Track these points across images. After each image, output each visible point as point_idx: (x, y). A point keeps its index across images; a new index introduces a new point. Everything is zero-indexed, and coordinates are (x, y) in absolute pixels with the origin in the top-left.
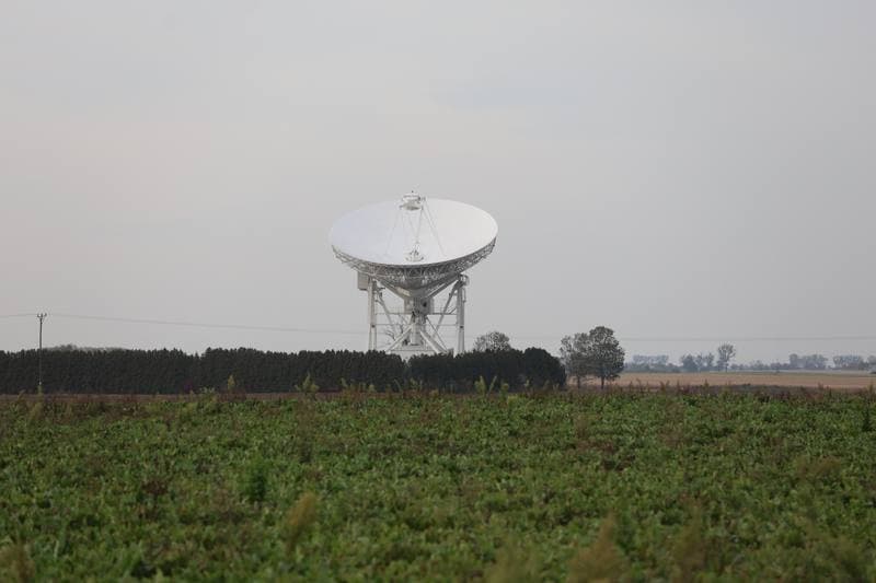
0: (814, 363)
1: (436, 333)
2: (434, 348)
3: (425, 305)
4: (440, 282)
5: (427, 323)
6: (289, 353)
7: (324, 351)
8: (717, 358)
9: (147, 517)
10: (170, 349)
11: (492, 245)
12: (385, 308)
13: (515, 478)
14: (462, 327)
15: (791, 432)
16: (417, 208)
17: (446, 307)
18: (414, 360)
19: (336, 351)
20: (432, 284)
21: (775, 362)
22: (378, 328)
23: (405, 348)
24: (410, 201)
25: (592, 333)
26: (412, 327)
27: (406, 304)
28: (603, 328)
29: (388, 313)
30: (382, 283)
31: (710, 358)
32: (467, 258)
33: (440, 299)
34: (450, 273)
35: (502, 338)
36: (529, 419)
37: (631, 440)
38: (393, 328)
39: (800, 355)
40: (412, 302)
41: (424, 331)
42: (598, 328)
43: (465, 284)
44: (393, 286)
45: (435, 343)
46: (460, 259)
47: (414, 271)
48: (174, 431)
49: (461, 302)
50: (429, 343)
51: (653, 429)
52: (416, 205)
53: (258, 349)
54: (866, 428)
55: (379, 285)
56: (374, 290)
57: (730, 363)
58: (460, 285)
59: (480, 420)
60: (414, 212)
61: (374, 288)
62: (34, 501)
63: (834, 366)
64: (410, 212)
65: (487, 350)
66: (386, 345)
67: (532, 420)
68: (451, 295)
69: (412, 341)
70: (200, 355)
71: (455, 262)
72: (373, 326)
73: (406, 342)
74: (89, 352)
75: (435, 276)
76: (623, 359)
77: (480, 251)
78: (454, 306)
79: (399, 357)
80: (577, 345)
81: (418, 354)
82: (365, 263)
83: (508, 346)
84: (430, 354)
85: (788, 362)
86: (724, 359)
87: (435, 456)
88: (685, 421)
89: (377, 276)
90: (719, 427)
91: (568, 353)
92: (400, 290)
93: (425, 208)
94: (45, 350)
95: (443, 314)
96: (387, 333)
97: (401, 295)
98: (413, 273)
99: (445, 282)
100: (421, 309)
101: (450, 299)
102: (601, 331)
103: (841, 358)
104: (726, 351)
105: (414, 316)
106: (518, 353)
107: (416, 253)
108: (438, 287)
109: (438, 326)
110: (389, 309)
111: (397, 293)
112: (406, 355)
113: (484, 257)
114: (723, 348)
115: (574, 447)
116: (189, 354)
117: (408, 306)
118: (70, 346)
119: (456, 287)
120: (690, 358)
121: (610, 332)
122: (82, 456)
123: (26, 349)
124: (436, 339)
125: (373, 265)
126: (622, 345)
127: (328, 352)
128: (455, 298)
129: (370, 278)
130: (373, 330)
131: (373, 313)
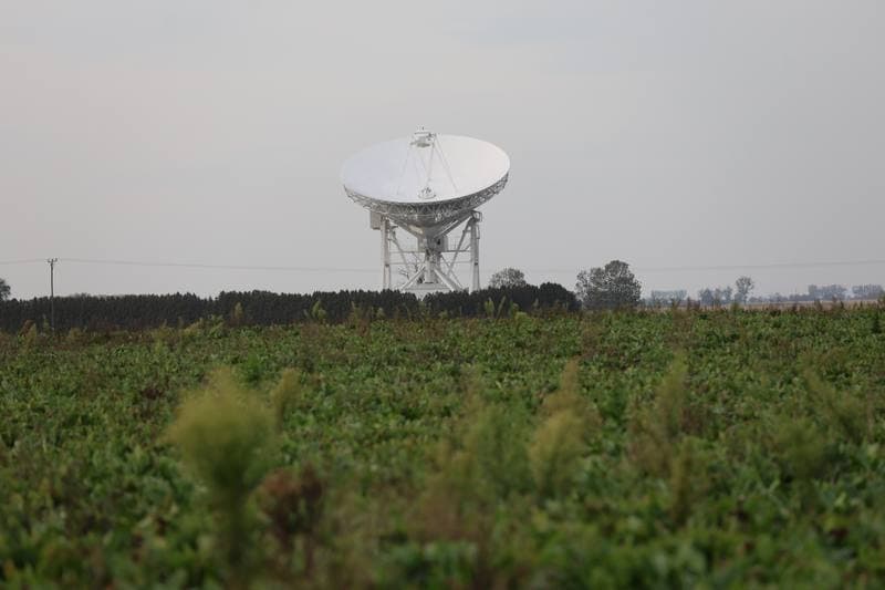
0: (834, 293)
1: (450, 271)
2: (449, 286)
3: (439, 243)
4: (453, 219)
5: (442, 261)
6: (303, 294)
7: (338, 292)
8: (735, 291)
9: (142, 416)
10: (183, 293)
11: (505, 180)
12: (398, 246)
13: (517, 378)
14: (476, 264)
15: (799, 336)
16: (428, 145)
17: (460, 244)
18: (429, 298)
19: (350, 291)
20: (445, 221)
21: (794, 293)
22: (392, 266)
23: (420, 286)
24: (421, 138)
25: (608, 267)
26: (427, 265)
27: (419, 242)
28: (618, 262)
29: (401, 252)
30: (395, 222)
31: (728, 292)
32: (479, 194)
33: (454, 236)
34: (463, 209)
35: (518, 274)
36: (537, 333)
37: (637, 347)
38: (408, 267)
39: (819, 286)
40: (425, 240)
41: (439, 270)
42: (613, 262)
43: (478, 220)
44: (406, 224)
45: (449, 280)
46: (473, 196)
47: (427, 208)
48: (178, 351)
49: (475, 239)
50: (445, 281)
51: (660, 338)
52: (427, 142)
53: (273, 292)
54: (876, 330)
55: (392, 224)
56: (387, 228)
57: (749, 296)
58: (474, 221)
59: (487, 336)
60: (427, 148)
61: (387, 226)
62: (29, 406)
63: (853, 296)
64: (420, 148)
65: (503, 287)
66: (400, 284)
67: (540, 333)
68: (464, 232)
69: (426, 280)
70: (214, 299)
71: (467, 198)
72: (387, 265)
73: (420, 281)
74: (102, 298)
75: (449, 213)
76: (639, 293)
77: (493, 186)
78: (469, 242)
79: (414, 295)
80: (593, 280)
81: (433, 292)
82: (377, 201)
83: (524, 282)
84: (445, 292)
85: (807, 293)
86: (743, 292)
87: (439, 364)
88: (694, 329)
89: (390, 215)
90: (727, 333)
91: (584, 289)
92: (413, 228)
93: (436, 145)
94: (58, 298)
95: (457, 251)
96: (402, 272)
97: (416, 234)
98: (426, 211)
99: (459, 218)
100: (435, 247)
101: (464, 236)
102: (616, 266)
103: (861, 287)
104: (745, 283)
105: (428, 254)
106: (533, 288)
107: (429, 190)
108: (451, 224)
109: (452, 264)
110: (404, 249)
111: (409, 230)
112: (421, 294)
113: (497, 193)
114: (741, 280)
115: (579, 353)
116: (202, 298)
117: (422, 245)
118: (83, 295)
119: (469, 224)
120: (708, 292)
121: (625, 265)
122: (82, 372)
123: (38, 297)
124: (451, 277)
125: (385, 203)
126: (637, 278)
127: (342, 292)
128: (468, 235)
129: (382, 217)
130: (387, 269)
131: (387, 253)
